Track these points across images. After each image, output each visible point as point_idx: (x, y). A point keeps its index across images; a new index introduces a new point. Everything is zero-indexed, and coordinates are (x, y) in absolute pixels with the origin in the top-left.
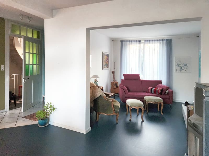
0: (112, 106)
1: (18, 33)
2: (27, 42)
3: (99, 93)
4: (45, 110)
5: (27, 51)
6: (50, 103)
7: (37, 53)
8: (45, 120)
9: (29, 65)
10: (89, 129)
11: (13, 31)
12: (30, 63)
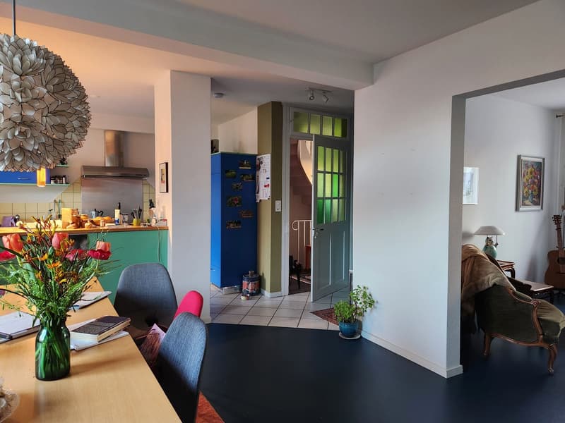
0: (536, 320)
1: (305, 130)
2: (321, 149)
3: (491, 278)
4: (354, 303)
5: (321, 168)
6: (362, 288)
7: (341, 171)
8: (353, 325)
9: (324, 198)
10: (458, 368)
11: (297, 128)
12: (326, 196)
